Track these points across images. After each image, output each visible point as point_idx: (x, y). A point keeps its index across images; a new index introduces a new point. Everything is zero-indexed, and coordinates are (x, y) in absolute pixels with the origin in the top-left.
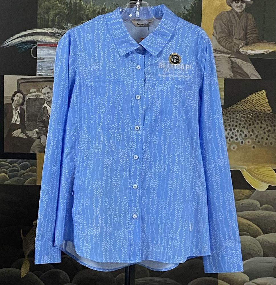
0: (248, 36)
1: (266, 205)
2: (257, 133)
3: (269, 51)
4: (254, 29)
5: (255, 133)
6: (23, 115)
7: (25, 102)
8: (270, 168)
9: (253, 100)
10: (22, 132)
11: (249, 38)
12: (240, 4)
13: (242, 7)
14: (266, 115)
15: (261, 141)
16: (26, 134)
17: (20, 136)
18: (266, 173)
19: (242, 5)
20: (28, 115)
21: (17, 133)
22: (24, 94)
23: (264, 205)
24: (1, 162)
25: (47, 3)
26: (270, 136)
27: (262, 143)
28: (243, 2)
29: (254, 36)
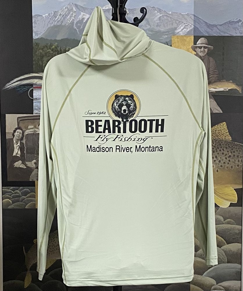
0: (210, 76)
1: (229, 220)
2: (219, 159)
3: (228, 88)
5: (218, 159)
6: (23, 148)
7: (24, 138)
8: (231, 188)
9: (215, 131)
10: (22, 163)
11: (211, 78)
12: (202, 49)
13: (205, 52)
14: (227, 143)
15: (223, 165)
16: (26, 165)
17: (20, 166)
18: (228, 192)
19: (205, 50)
20: (27, 148)
21: (18, 164)
22: (23, 130)
23: (227, 219)
24: (5, 190)
25: (41, 51)
26: (231, 161)
27: (224, 167)
28: (205, 47)
29: (215, 76)
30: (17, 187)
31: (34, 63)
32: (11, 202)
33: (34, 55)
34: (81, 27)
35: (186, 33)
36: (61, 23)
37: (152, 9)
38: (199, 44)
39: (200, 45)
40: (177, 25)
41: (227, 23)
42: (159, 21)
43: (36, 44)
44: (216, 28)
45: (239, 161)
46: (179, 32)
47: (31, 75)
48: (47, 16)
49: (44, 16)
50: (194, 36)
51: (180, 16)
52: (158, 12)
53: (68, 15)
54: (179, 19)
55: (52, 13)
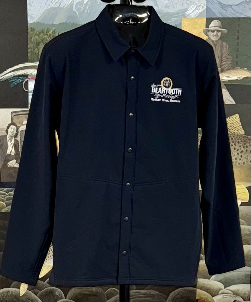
0: (223, 64)
3: (242, 76)
4: (228, 57)
8: (243, 186)
10: (16, 163)
11: (224, 66)
12: (215, 33)
15: (234, 161)
17: (15, 166)
18: (239, 191)
19: (218, 34)
22: (18, 126)
25: (37, 37)
26: (243, 156)
27: (236, 164)
28: (218, 31)
29: (229, 63)
30: (11, 189)
31: (29, 50)
32: (5, 204)
33: (29, 41)
34: (81, 9)
35: (198, 15)
36: (59, 5)
38: (211, 27)
39: (213, 28)
40: (188, 6)
41: (243, 3)
42: (168, 2)
43: (31, 29)
44: (231, 8)
46: (190, 14)
47: (25, 64)
50: (206, 18)
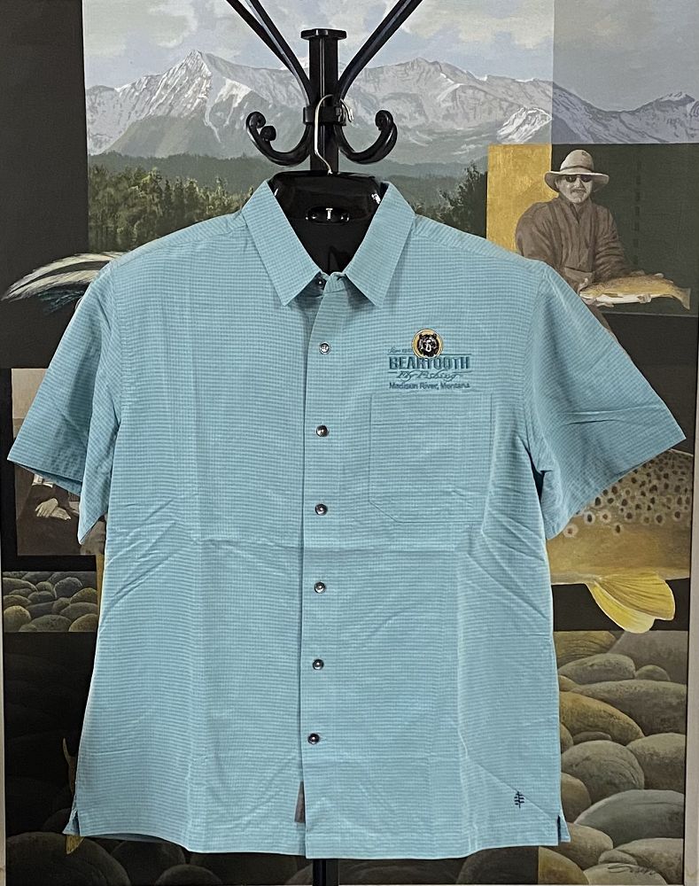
0: (600, 261)
1: (650, 667)
3: (649, 295)
4: (612, 245)
5: (620, 496)
8: (657, 577)
10: (59, 506)
11: (602, 267)
12: (577, 183)
13: (585, 191)
15: (634, 512)
16: (69, 511)
17: (54, 515)
18: (647, 590)
19: (584, 187)
21: (48, 508)
23: (645, 665)
24: (12, 579)
25: (112, 191)
26: (657, 502)
27: (638, 519)
28: (585, 178)
29: (614, 259)
30: (46, 573)
31: (92, 224)
32: (28, 613)
33: (90, 202)
34: (225, 121)
35: (530, 138)
36: (167, 111)
37: (433, 69)
38: (566, 168)
39: (571, 172)
40: (505, 115)
41: (649, 107)
42: (451, 104)
43: (97, 169)
44: (618, 121)
45: (679, 502)
46: (510, 134)
47: (82, 258)
48: (127, 91)
49: (118, 90)
50: (553, 145)
51: (512, 87)
52: (447, 77)
53: (189, 89)
54: (511, 96)
55: (143, 80)
